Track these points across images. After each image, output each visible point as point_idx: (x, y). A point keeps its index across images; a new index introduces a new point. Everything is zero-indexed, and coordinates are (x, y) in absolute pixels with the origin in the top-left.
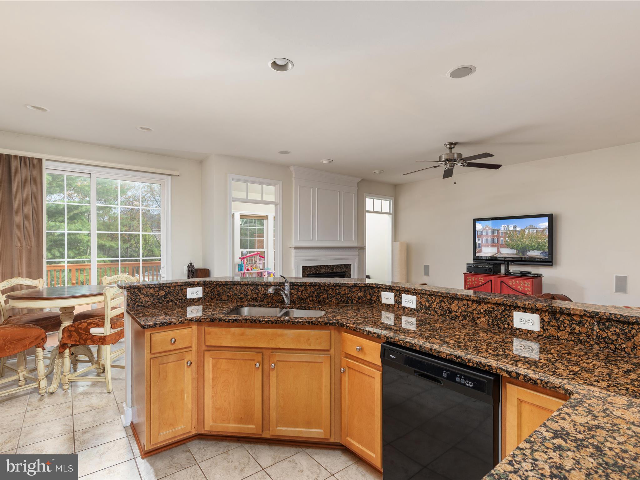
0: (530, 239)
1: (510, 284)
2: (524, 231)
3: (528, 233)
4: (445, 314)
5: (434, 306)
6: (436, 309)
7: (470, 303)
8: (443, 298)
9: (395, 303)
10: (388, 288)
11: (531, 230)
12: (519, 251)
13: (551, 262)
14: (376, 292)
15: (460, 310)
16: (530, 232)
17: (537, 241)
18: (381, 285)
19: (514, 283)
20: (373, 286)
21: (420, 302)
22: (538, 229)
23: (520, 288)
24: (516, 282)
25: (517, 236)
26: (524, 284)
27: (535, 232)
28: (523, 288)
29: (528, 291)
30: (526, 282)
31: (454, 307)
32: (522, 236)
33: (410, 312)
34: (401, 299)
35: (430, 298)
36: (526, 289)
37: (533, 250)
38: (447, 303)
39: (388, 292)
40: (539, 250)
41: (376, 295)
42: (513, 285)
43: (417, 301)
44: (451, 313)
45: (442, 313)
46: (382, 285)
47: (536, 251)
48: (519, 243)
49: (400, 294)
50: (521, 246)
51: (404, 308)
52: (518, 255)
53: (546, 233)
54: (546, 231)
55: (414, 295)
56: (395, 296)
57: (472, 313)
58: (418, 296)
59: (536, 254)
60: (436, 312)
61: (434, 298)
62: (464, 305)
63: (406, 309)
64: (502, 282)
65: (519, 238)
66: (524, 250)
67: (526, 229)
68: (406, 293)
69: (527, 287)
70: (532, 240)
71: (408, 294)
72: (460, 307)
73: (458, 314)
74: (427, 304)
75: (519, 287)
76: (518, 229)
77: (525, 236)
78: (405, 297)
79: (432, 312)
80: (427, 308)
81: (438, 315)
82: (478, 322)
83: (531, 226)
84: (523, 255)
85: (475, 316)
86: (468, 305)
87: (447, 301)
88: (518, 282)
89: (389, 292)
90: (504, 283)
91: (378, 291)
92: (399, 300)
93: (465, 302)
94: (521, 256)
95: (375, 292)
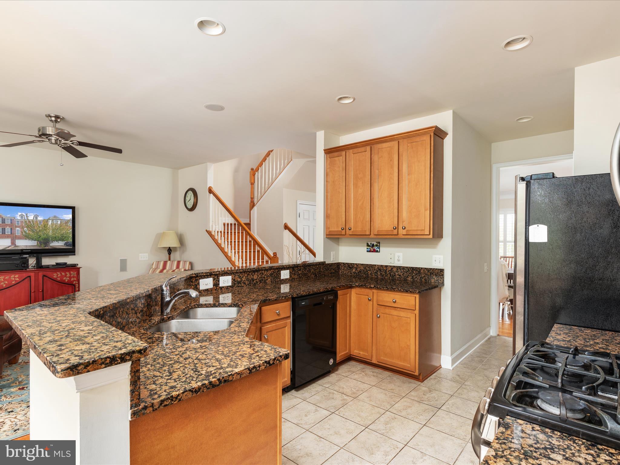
0: (53, 230)
1: (54, 277)
2: (47, 221)
3: (51, 223)
4: (250, 283)
5: (243, 280)
6: (245, 282)
7: (263, 271)
8: (249, 273)
9: (213, 286)
10: (209, 274)
11: (54, 220)
12: (40, 243)
13: (74, 252)
14: (194, 281)
15: (259, 277)
16: (54, 223)
17: (61, 232)
18: (201, 273)
19: (59, 276)
20: (193, 276)
21: (234, 280)
22: (62, 220)
23: (66, 279)
24: (61, 274)
25: (39, 227)
26: (70, 274)
27: (59, 223)
28: (69, 279)
29: (74, 281)
30: (72, 272)
31: (255, 277)
32: (45, 226)
33: (227, 289)
34: (219, 281)
35: (241, 275)
36: (72, 279)
37: (57, 241)
38: (251, 275)
39: (206, 278)
40: (63, 240)
41: (194, 285)
42: (58, 277)
43: (232, 279)
44: (253, 281)
45: (249, 283)
46: (203, 273)
47: (60, 242)
48: (40, 233)
49: (218, 277)
50: (43, 237)
51: (221, 288)
52: (40, 246)
53: (70, 224)
54: (70, 223)
55: (229, 275)
56: (214, 280)
57: (264, 278)
58: (232, 275)
59: (59, 244)
60: (244, 283)
61: (243, 274)
62: (261, 274)
63: (223, 289)
64: (44, 276)
65: (41, 229)
66: (46, 241)
67: (49, 219)
68: (223, 275)
69: (74, 277)
70: (55, 231)
71: (225, 276)
72: (258, 276)
73: (257, 281)
74: (239, 280)
75: (64, 279)
76: (40, 218)
77: (48, 226)
78: (222, 279)
79: (242, 284)
80: (239, 283)
81: (246, 285)
82: (267, 282)
83: (55, 217)
84: (46, 246)
85: (266, 278)
86: (262, 273)
87: (252, 274)
88: (63, 274)
89: (208, 278)
90: (46, 276)
91: (196, 280)
92: (217, 283)
93: (261, 272)
94: (43, 247)
95: (192, 282)
